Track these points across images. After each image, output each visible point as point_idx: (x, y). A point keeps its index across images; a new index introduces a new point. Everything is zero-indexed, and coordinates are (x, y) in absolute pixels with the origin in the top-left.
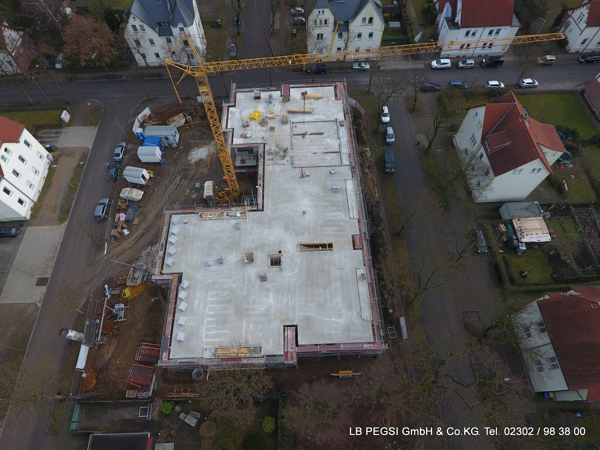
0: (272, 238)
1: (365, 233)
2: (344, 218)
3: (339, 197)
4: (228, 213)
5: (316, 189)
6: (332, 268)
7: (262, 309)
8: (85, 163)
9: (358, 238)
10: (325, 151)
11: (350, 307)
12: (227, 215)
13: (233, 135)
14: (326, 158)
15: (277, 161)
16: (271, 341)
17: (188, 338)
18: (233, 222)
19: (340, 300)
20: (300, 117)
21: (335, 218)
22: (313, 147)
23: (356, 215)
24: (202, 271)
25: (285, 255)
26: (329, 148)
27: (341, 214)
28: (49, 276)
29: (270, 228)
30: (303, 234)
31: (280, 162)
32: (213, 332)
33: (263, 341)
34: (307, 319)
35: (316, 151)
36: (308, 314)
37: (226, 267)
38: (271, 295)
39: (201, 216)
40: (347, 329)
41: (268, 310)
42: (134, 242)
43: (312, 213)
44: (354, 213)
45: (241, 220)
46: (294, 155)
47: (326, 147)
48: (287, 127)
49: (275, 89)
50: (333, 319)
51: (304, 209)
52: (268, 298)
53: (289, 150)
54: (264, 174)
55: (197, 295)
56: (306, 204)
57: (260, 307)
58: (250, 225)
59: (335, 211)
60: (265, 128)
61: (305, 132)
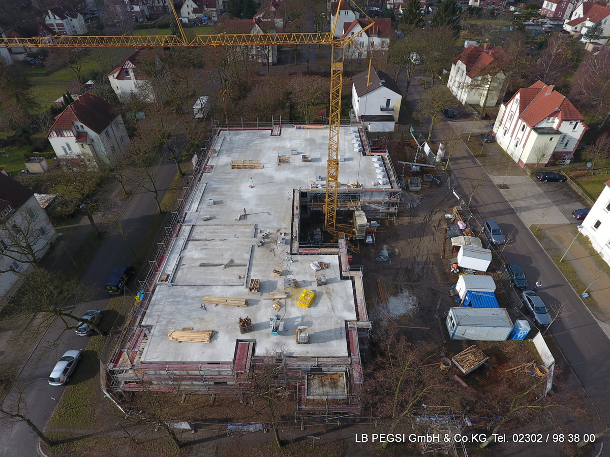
0: (286, 172)
8: (580, 295)
9: (206, 171)
10: (207, 242)
14: (209, 235)
16: (290, 131)
22: (223, 247)
26: (200, 246)
27: (214, 186)
31: (272, 231)
33: (294, 131)
34: (263, 138)
35: (220, 243)
38: (288, 146)
41: (291, 141)
43: (243, 187)
44: (201, 186)
46: (250, 238)
47: (204, 247)
51: (251, 189)
52: (291, 145)
53: (256, 244)
54: (292, 219)
56: (248, 193)
61: (228, 269)
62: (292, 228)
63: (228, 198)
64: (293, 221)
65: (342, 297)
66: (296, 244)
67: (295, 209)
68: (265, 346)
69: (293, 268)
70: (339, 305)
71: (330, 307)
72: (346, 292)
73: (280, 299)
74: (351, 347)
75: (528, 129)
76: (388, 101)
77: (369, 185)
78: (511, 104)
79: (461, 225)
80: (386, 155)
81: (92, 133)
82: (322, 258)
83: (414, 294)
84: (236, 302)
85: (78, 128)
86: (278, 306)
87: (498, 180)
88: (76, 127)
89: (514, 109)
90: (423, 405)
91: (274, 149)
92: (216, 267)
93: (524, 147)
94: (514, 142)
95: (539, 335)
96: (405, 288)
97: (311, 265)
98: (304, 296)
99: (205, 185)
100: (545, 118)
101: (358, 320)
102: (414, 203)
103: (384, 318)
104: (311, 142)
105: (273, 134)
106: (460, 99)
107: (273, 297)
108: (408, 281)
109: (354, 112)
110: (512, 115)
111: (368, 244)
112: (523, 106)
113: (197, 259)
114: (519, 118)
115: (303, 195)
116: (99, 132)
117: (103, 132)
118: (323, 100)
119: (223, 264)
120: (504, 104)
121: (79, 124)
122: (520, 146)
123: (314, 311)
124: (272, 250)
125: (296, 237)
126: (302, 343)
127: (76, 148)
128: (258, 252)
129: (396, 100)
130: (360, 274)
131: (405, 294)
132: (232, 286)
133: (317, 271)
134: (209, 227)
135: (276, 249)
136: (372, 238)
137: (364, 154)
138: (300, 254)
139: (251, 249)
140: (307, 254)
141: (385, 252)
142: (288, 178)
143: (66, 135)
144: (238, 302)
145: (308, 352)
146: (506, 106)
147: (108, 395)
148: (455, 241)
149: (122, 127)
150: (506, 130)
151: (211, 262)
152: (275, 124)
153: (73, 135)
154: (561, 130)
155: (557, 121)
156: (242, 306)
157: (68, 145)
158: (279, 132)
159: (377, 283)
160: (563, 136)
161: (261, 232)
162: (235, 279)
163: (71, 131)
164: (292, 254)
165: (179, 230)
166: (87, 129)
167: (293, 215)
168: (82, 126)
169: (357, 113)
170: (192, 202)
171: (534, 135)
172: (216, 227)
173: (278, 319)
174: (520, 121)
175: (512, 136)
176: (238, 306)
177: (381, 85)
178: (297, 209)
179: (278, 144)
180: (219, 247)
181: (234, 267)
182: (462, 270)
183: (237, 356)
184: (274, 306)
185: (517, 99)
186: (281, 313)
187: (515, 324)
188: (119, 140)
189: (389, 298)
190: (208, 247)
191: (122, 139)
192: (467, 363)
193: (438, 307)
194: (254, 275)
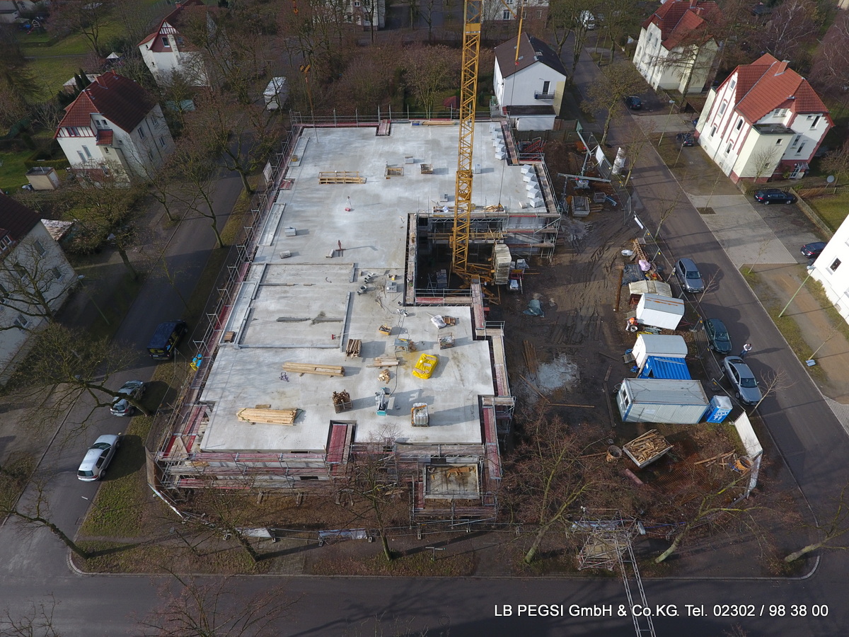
0: (398, 189)
8: (804, 362)
9: (284, 187)
10: (286, 288)
14: (290, 277)
16: (403, 129)
22: (310, 296)
25: (382, 176)
26: (277, 293)
27: (296, 209)
30: (355, 192)
33: (410, 129)
34: (365, 138)
35: (306, 289)
36: (363, 141)
38: (401, 151)
41: (405, 143)
43: (337, 210)
44: (277, 208)
46: (348, 284)
47: (282, 296)
50: (338, 138)
51: (348, 214)
52: (404, 150)
54: (407, 255)
56: (344, 220)
57: (413, 145)
62: (406, 268)
63: (316, 226)
64: (407, 259)
65: (475, 365)
66: (412, 291)
67: (410, 241)
68: (370, 429)
69: (407, 324)
70: (471, 374)
71: (458, 377)
72: (480, 358)
73: (390, 366)
74: (486, 431)
75: (747, 126)
76: (547, 84)
77: (516, 207)
78: (724, 89)
79: (643, 265)
80: (541, 165)
81: (119, 132)
82: (448, 311)
83: (574, 361)
84: (329, 370)
85: (99, 124)
86: (387, 376)
87: (698, 201)
88: (96, 122)
89: (727, 97)
90: (582, 507)
91: (381, 155)
92: (300, 322)
93: (738, 154)
94: (725, 146)
95: (744, 417)
96: (563, 352)
97: (432, 320)
98: (423, 363)
99: (282, 207)
100: (773, 111)
101: (496, 395)
102: (578, 234)
103: (532, 393)
104: (434, 144)
105: (379, 134)
106: (650, 82)
107: (380, 364)
108: (566, 343)
109: (496, 101)
110: (725, 105)
111: (513, 292)
112: (741, 92)
113: (273, 312)
114: (735, 109)
115: (422, 222)
116: (129, 130)
117: (136, 130)
118: (451, 82)
119: (309, 319)
120: (715, 90)
121: (100, 118)
122: (733, 152)
123: (436, 383)
124: (379, 300)
125: (411, 281)
126: (419, 426)
127: (98, 154)
128: (359, 301)
129: (558, 82)
130: (501, 332)
131: (562, 361)
132: (323, 348)
133: (441, 328)
134: (290, 267)
135: (384, 298)
136: (518, 282)
137: (510, 163)
138: (418, 305)
139: (348, 297)
140: (427, 305)
141: (536, 303)
142: (400, 198)
143: (82, 135)
144: (332, 371)
145: (427, 438)
146: (717, 92)
147: (158, 494)
148: (634, 288)
149: (162, 122)
150: (715, 128)
151: (294, 316)
152: (381, 119)
153: (92, 135)
154: (793, 127)
155: (789, 114)
156: (337, 376)
157: (85, 148)
158: (388, 131)
159: (524, 345)
160: (796, 136)
161: (362, 274)
162: (327, 340)
163: (89, 129)
164: (405, 305)
165: (248, 271)
166: (111, 125)
167: (407, 250)
168: (105, 121)
169: (500, 102)
170: (265, 231)
171: (755, 135)
172: (300, 267)
173: (386, 394)
174: (736, 114)
175: (722, 137)
176: (332, 376)
177: (536, 59)
178: (413, 241)
179: (386, 148)
180: (304, 295)
181: (326, 323)
182: (642, 327)
183: (331, 442)
184: (381, 376)
185: (734, 82)
186: (391, 386)
187: (712, 401)
188: (158, 143)
189: (540, 366)
190: (288, 295)
191: (162, 139)
192: (643, 452)
193: (606, 378)
194: (353, 334)
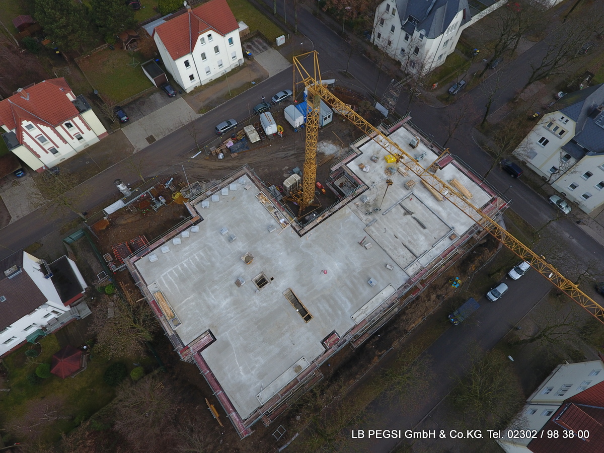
0: (280, 263)
1: (345, 341)
2: (347, 311)
3: (365, 292)
4: (277, 212)
5: (357, 264)
6: (288, 335)
7: (213, 301)
8: (255, 84)
9: (335, 338)
10: (407, 244)
11: (261, 376)
12: (275, 213)
13: (357, 157)
14: (400, 250)
15: (359, 211)
16: (190, 328)
17: (156, 264)
18: (273, 222)
19: (262, 362)
20: (425, 195)
21: (340, 302)
22: (401, 230)
23: (358, 320)
24: (214, 232)
25: (272, 285)
26: (414, 244)
27: (349, 305)
28: (157, 139)
29: (288, 254)
30: (303, 285)
31: (361, 214)
32: (171, 278)
33: (186, 322)
34: (226, 345)
35: (399, 235)
36: (232, 343)
37: (229, 247)
38: (228, 300)
39: (260, 194)
40: (241, 387)
41: (214, 307)
42: (218, 168)
43: (329, 279)
44: (359, 317)
45: (279, 227)
46: (379, 220)
47: (412, 241)
48: (404, 193)
49: (437, 152)
50: (241, 368)
51: (329, 269)
52: (225, 299)
53: (380, 213)
54: (337, 211)
55: (193, 244)
56: (335, 267)
57: (213, 299)
58: (279, 237)
59: (348, 298)
60: (385, 176)
61: (412, 211)
62: (346, 204)
75: (75, 119)
82: (356, 171)
93: (89, 128)
94: (74, 141)
113: (424, 235)
114: (53, 128)
119: (412, 217)
122: (86, 134)
124: (376, 200)
132: (419, 199)
134: (394, 257)
138: (364, 183)
146: (22, 144)
150: (52, 149)
151: (417, 225)
158: (201, 338)
164: (368, 188)
167: (332, 214)
174: (59, 129)
175: (65, 142)
178: (324, 215)
180: (403, 232)
181: (407, 209)
190: (410, 239)
